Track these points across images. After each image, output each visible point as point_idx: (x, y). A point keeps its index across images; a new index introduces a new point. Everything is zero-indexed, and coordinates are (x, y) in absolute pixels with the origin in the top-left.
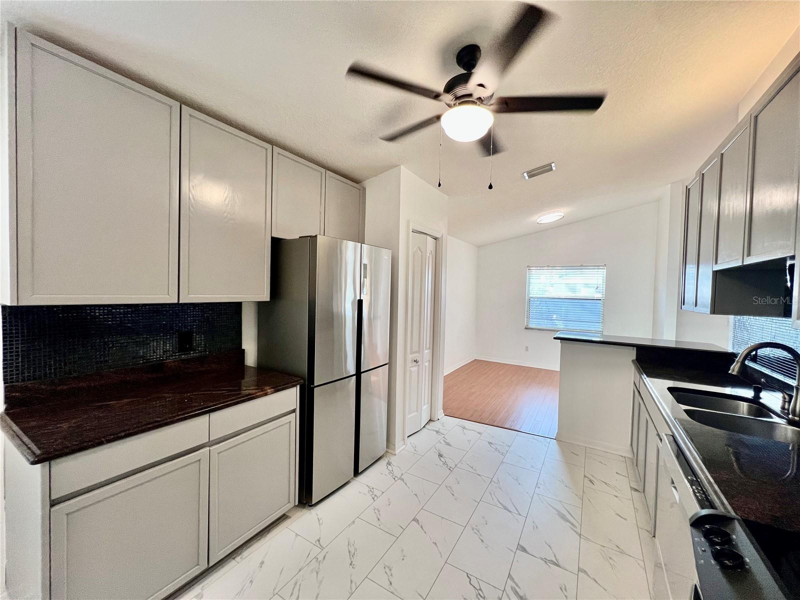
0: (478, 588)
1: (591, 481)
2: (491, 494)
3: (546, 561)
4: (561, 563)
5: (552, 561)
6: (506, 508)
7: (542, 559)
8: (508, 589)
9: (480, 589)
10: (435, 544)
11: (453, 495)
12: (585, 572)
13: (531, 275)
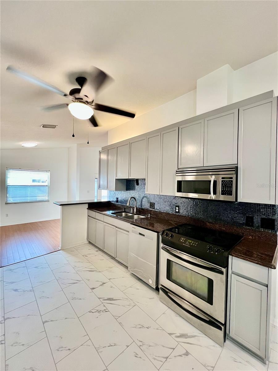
0: (96, 311)
1: (86, 256)
2: (63, 284)
3: (101, 285)
4: (104, 282)
5: (102, 284)
6: (74, 283)
7: (100, 286)
8: (102, 301)
9: (97, 310)
10: (66, 318)
11: (48, 298)
12: (110, 279)
13: (8, 173)
